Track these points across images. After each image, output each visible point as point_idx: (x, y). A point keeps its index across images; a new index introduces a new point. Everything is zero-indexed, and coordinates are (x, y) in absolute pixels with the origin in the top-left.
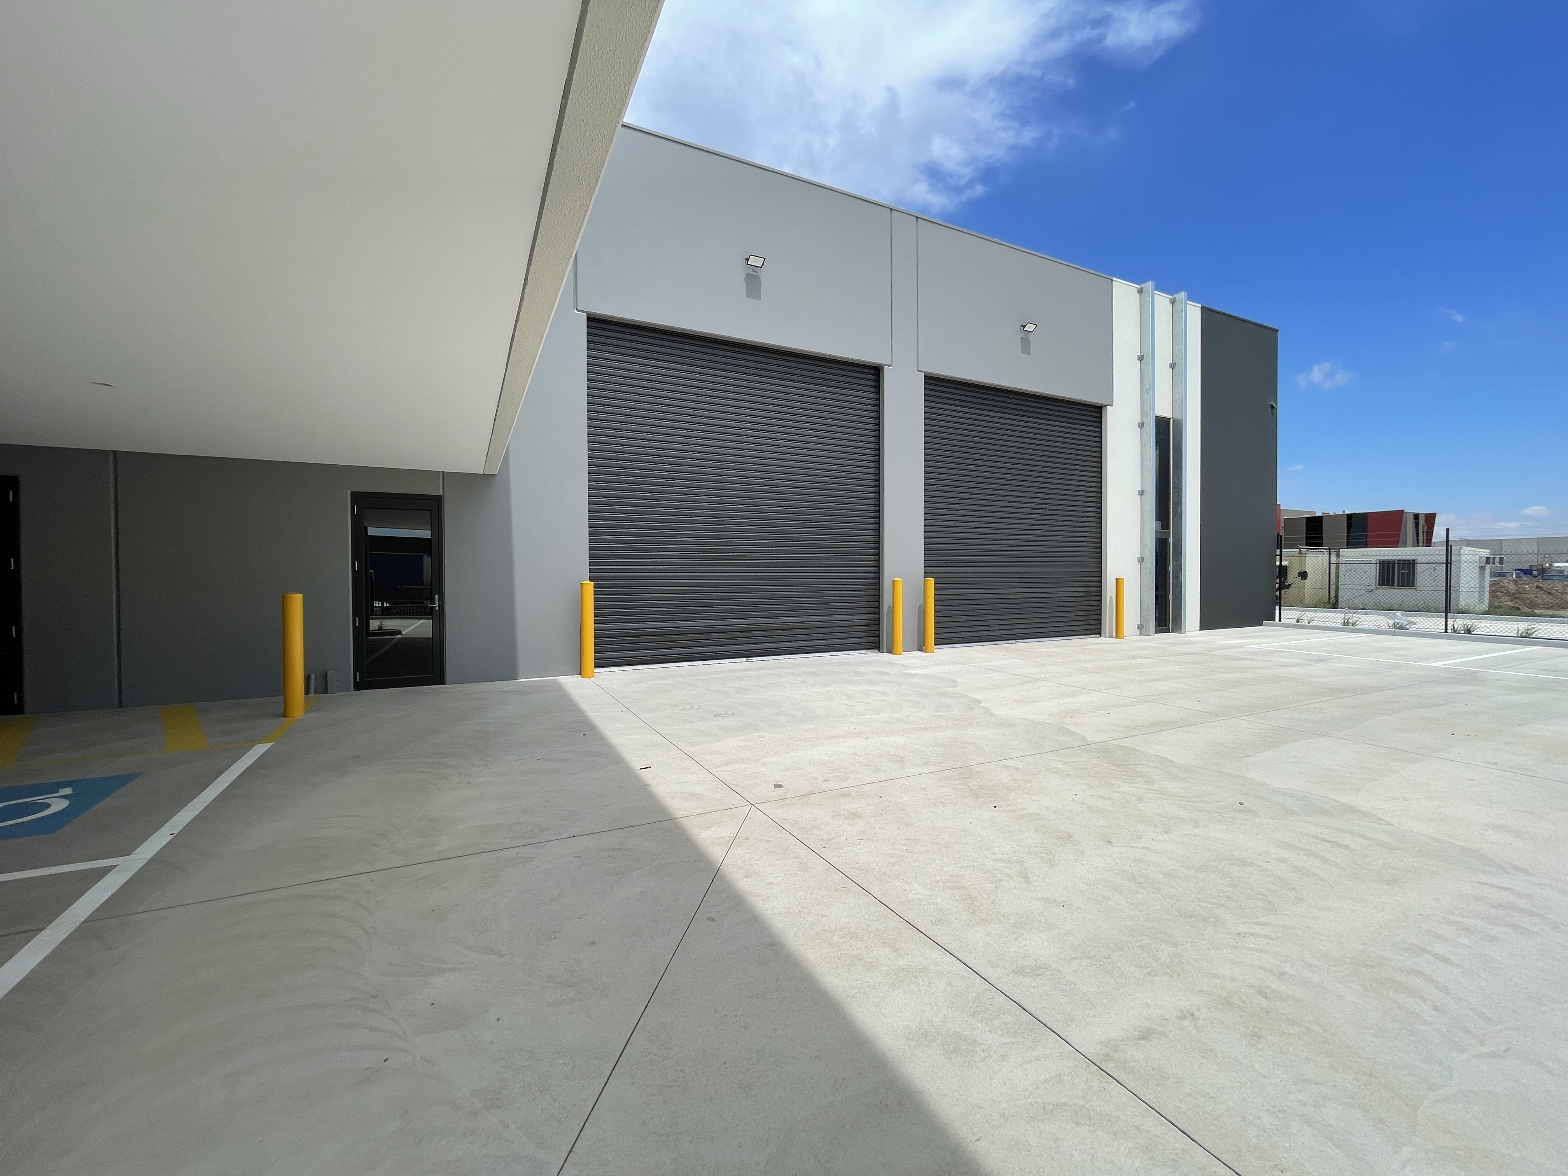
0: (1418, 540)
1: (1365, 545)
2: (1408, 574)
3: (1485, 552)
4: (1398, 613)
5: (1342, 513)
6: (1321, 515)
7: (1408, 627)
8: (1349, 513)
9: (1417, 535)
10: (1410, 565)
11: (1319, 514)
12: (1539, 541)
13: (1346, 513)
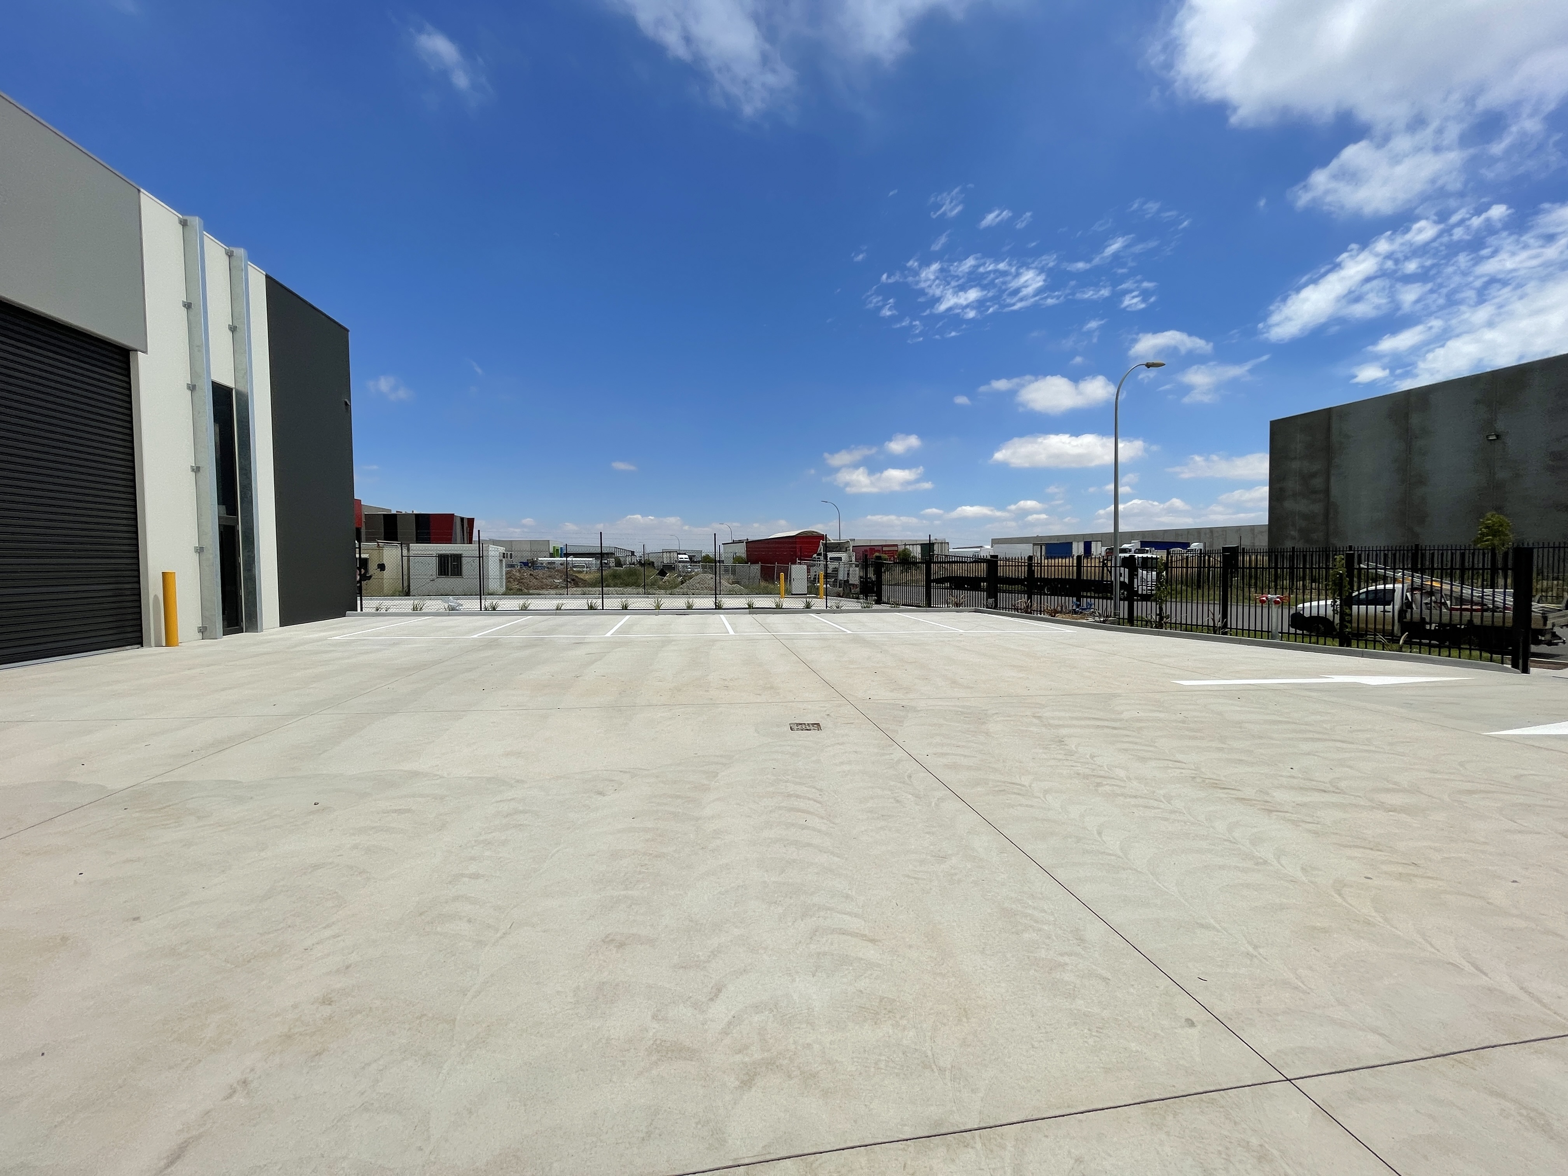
0: (464, 538)
1: (428, 541)
2: (457, 565)
3: (502, 549)
4: (451, 597)
5: (411, 513)
6: (395, 513)
7: (457, 608)
8: (416, 513)
9: (463, 535)
10: (458, 558)
11: (394, 512)
12: (532, 542)
13: (414, 513)
